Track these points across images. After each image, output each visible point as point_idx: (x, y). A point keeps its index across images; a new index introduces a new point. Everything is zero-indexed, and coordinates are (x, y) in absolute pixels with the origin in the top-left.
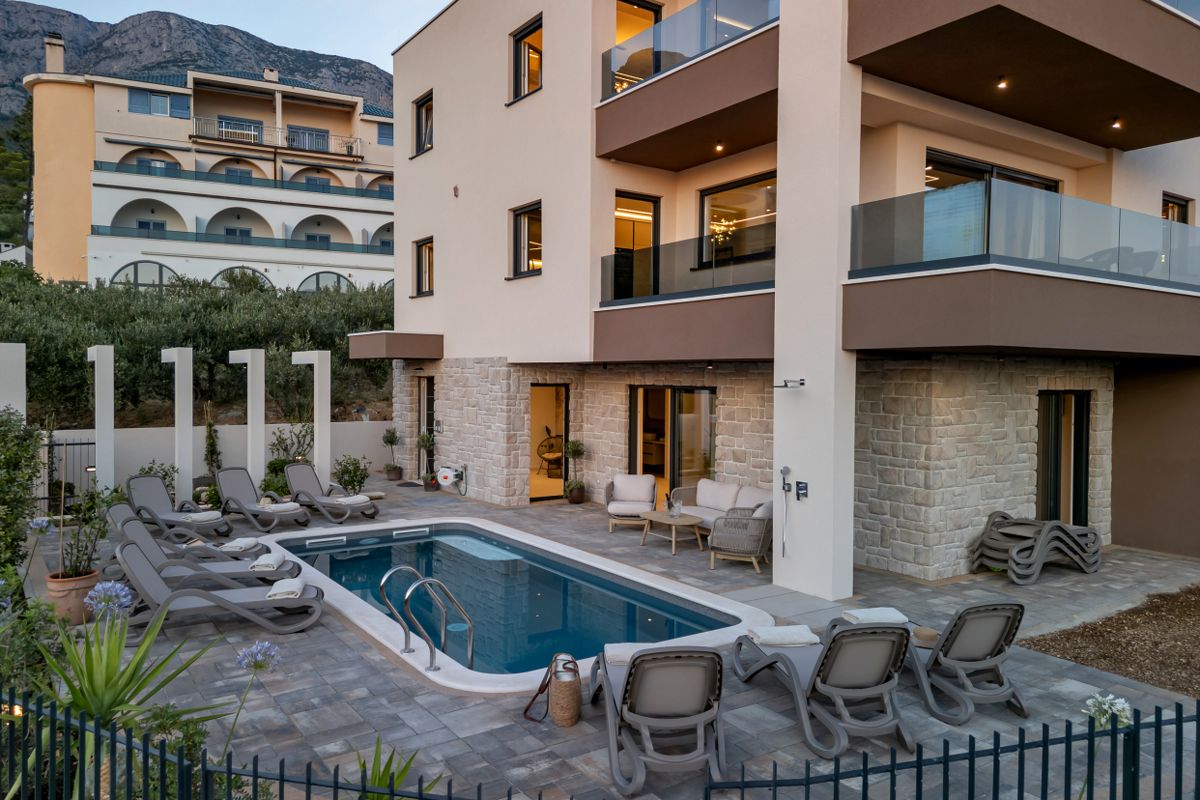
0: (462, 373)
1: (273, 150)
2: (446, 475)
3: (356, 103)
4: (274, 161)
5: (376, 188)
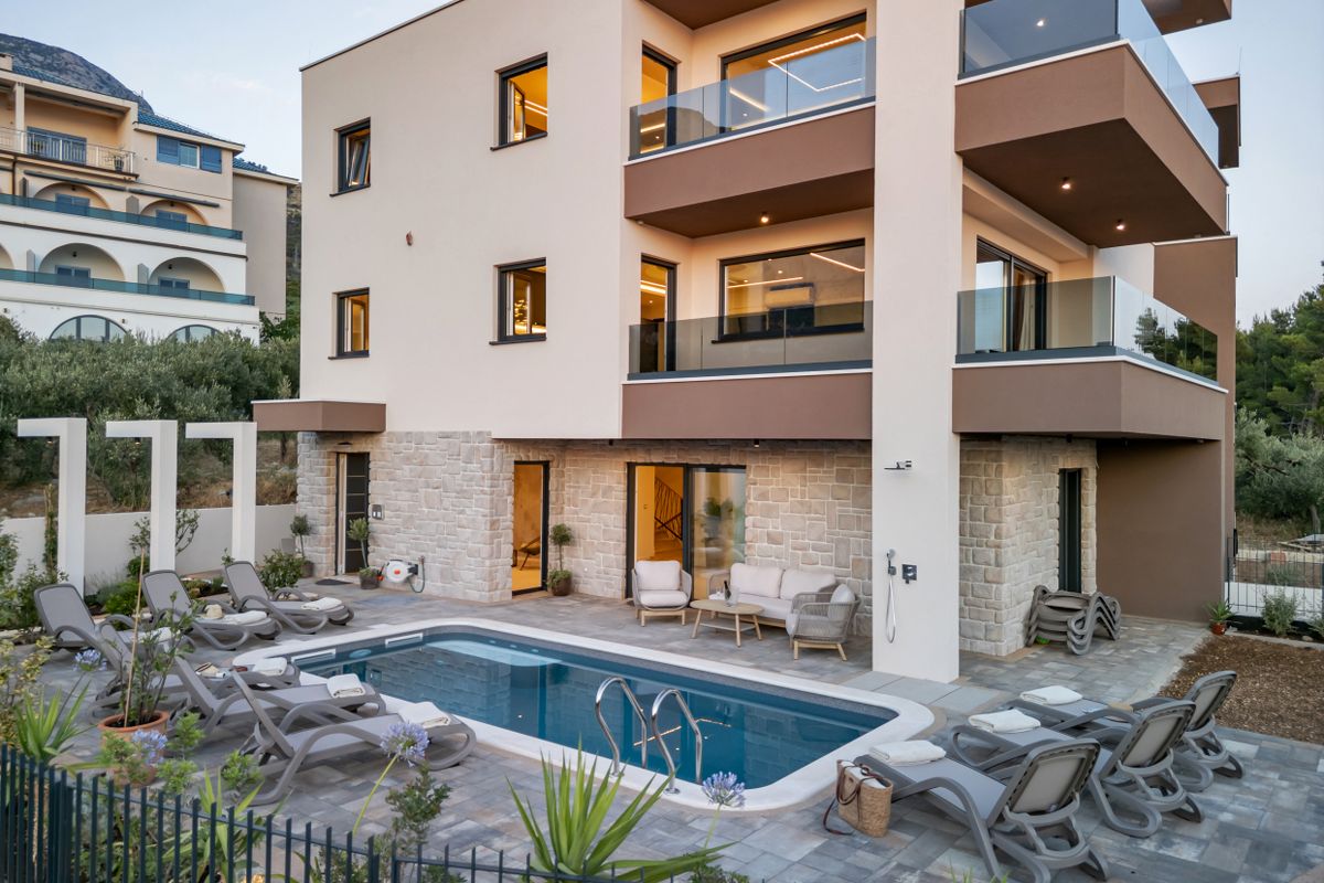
0: (417, 449)
1: (12, 157)
2: (394, 570)
3: (129, 109)
4: (13, 171)
5: (154, 215)
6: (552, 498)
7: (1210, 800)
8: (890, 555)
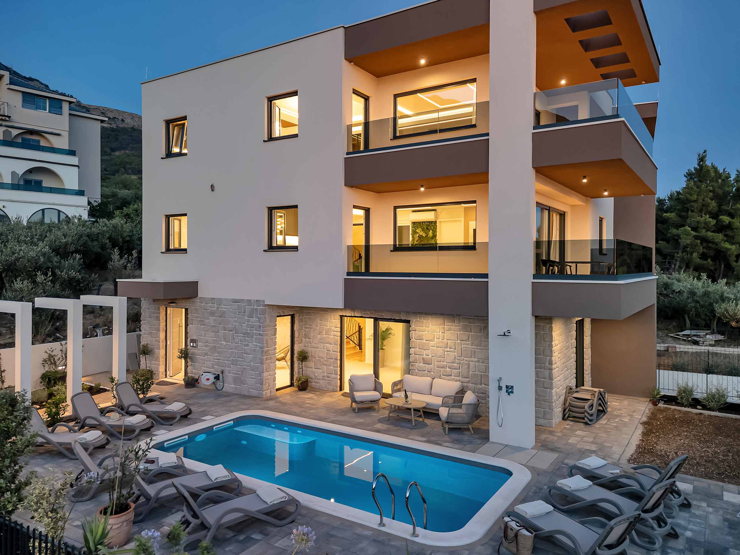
2: (205, 377)
3: (4, 76)
5: (20, 140)
6: (296, 334)
7: (678, 523)
8: (499, 380)
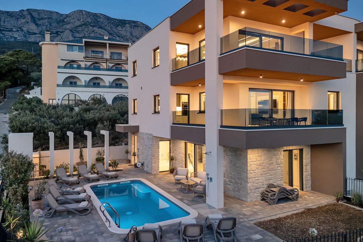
0: (143, 136)
1: (106, 60)
2: (139, 164)
4: (106, 63)
6: (171, 149)
